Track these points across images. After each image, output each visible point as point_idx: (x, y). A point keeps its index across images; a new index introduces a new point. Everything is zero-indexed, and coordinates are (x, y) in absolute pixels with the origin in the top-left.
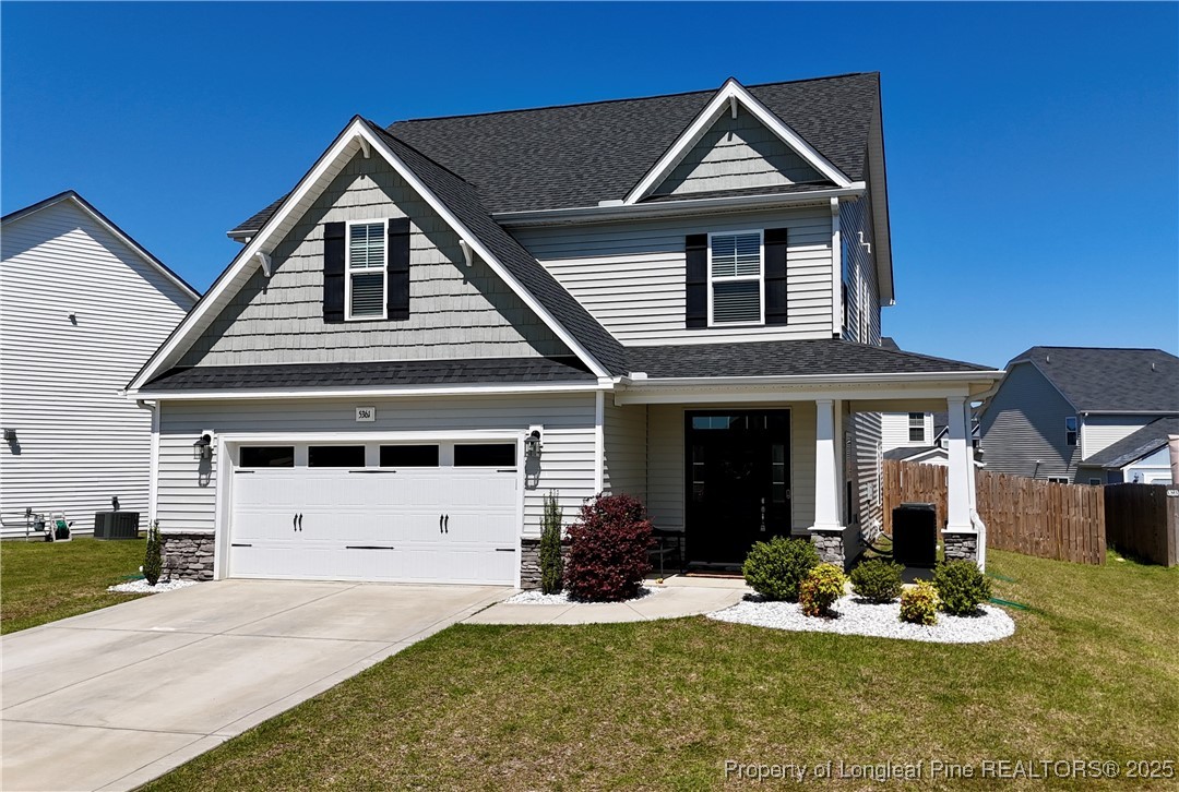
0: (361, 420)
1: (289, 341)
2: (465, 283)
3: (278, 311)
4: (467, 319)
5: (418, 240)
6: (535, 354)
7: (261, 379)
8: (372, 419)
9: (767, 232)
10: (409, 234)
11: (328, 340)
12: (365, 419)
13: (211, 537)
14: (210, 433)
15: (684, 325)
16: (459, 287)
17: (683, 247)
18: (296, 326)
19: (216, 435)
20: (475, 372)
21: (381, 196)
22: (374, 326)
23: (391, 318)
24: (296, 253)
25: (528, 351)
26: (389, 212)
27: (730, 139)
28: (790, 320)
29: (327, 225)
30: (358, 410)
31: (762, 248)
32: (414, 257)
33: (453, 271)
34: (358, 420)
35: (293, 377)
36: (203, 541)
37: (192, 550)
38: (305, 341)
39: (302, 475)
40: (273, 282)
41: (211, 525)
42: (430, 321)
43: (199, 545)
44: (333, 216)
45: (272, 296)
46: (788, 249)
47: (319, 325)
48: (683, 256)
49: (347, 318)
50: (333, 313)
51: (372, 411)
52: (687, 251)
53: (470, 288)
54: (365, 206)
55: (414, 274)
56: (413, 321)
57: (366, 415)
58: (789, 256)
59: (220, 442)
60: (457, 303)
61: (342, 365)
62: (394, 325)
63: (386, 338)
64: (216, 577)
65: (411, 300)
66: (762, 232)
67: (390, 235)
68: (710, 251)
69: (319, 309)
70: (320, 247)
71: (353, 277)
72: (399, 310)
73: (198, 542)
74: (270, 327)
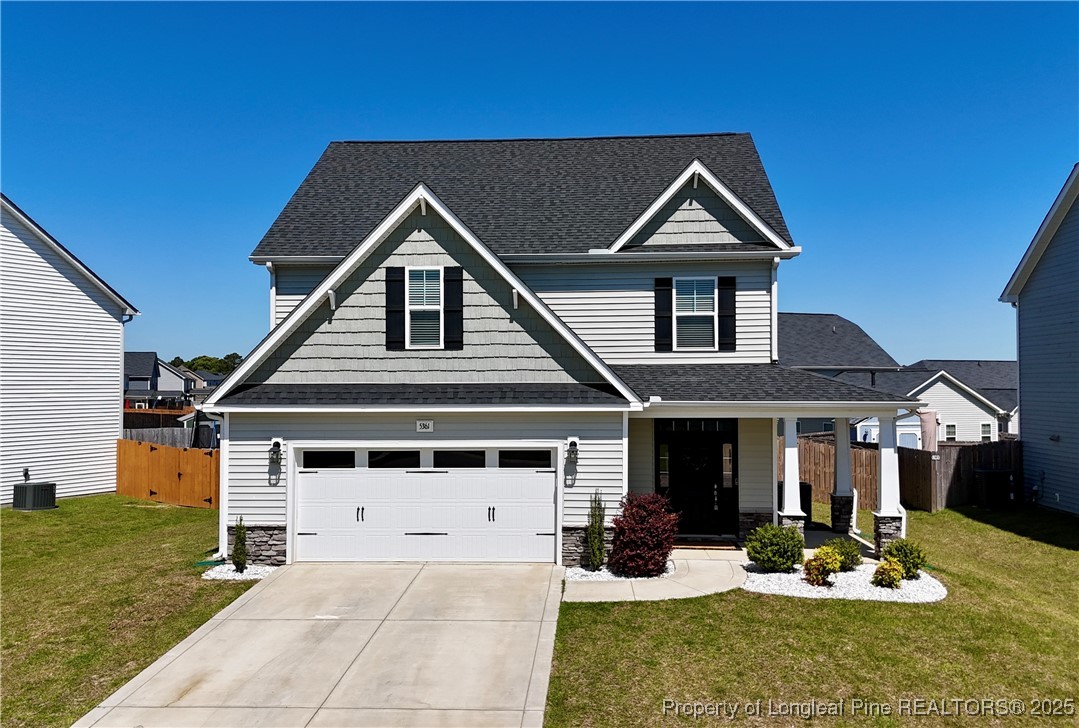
0: (421, 430)
1: (354, 365)
2: (511, 322)
3: (342, 339)
4: (513, 351)
5: (470, 285)
6: (571, 381)
7: (331, 396)
8: (431, 429)
9: (721, 280)
10: (462, 280)
11: (389, 365)
12: (424, 430)
13: (283, 529)
14: (280, 440)
15: (653, 349)
16: (506, 325)
17: (653, 287)
18: (361, 352)
19: (285, 442)
20: (525, 395)
21: (436, 247)
22: (432, 354)
23: (448, 347)
24: (358, 291)
25: (566, 378)
26: (444, 261)
27: (690, 204)
28: (738, 348)
29: (388, 269)
30: (418, 423)
31: (716, 291)
32: (467, 299)
33: (502, 313)
34: (418, 430)
35: (363, 396)
36: (276, 532)
37: (265, 539)
38: (368, 365)
39: (362, 476)
40: (337, 314)
41: (283, 518)
42: (481, 351)
43: (271, 535)
44: (392, 261)
45: (336, 325)
46: (737, 293)
47: (382, 351)
48: (653, 294)
49: (407, 347)
50: (394, 342)
51: (431, 423)
52: (656, 291)
53: (516, 326)
54: (422, 255)
55: (467, 313)
56: (467, 351)
57: (425, 427)
58: (737, 299)
59: (290, 449)
60: (505, 337)
61: (404, 385)
62: (449, 353)
63: (443, 364)
64: (288, 562)
65: (464, 334)
66: (716, 279)
67: (445, 281)
68: (674, 291)
69: (383, 339)
70: (382, 287)
71: (412, 312)
72: (454, 342)
73: (271, 532)
74: (336, 352)
